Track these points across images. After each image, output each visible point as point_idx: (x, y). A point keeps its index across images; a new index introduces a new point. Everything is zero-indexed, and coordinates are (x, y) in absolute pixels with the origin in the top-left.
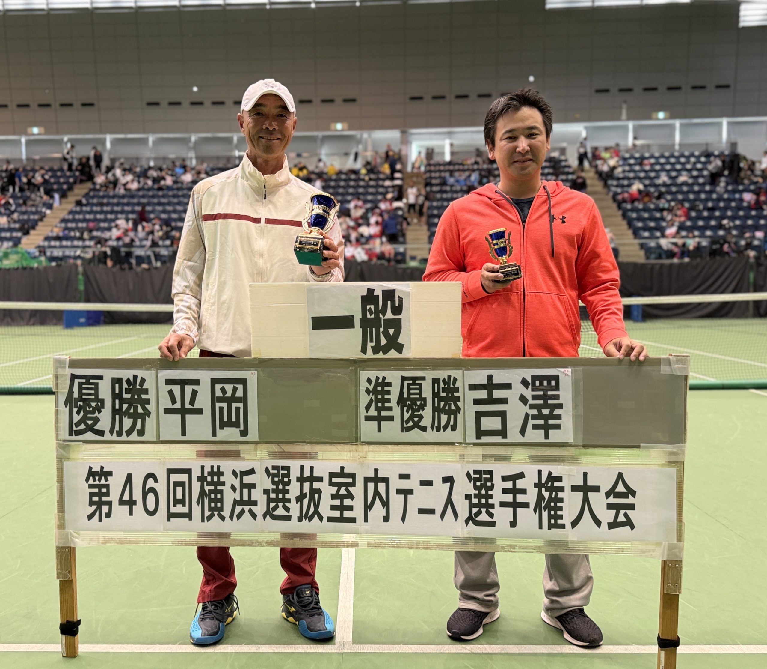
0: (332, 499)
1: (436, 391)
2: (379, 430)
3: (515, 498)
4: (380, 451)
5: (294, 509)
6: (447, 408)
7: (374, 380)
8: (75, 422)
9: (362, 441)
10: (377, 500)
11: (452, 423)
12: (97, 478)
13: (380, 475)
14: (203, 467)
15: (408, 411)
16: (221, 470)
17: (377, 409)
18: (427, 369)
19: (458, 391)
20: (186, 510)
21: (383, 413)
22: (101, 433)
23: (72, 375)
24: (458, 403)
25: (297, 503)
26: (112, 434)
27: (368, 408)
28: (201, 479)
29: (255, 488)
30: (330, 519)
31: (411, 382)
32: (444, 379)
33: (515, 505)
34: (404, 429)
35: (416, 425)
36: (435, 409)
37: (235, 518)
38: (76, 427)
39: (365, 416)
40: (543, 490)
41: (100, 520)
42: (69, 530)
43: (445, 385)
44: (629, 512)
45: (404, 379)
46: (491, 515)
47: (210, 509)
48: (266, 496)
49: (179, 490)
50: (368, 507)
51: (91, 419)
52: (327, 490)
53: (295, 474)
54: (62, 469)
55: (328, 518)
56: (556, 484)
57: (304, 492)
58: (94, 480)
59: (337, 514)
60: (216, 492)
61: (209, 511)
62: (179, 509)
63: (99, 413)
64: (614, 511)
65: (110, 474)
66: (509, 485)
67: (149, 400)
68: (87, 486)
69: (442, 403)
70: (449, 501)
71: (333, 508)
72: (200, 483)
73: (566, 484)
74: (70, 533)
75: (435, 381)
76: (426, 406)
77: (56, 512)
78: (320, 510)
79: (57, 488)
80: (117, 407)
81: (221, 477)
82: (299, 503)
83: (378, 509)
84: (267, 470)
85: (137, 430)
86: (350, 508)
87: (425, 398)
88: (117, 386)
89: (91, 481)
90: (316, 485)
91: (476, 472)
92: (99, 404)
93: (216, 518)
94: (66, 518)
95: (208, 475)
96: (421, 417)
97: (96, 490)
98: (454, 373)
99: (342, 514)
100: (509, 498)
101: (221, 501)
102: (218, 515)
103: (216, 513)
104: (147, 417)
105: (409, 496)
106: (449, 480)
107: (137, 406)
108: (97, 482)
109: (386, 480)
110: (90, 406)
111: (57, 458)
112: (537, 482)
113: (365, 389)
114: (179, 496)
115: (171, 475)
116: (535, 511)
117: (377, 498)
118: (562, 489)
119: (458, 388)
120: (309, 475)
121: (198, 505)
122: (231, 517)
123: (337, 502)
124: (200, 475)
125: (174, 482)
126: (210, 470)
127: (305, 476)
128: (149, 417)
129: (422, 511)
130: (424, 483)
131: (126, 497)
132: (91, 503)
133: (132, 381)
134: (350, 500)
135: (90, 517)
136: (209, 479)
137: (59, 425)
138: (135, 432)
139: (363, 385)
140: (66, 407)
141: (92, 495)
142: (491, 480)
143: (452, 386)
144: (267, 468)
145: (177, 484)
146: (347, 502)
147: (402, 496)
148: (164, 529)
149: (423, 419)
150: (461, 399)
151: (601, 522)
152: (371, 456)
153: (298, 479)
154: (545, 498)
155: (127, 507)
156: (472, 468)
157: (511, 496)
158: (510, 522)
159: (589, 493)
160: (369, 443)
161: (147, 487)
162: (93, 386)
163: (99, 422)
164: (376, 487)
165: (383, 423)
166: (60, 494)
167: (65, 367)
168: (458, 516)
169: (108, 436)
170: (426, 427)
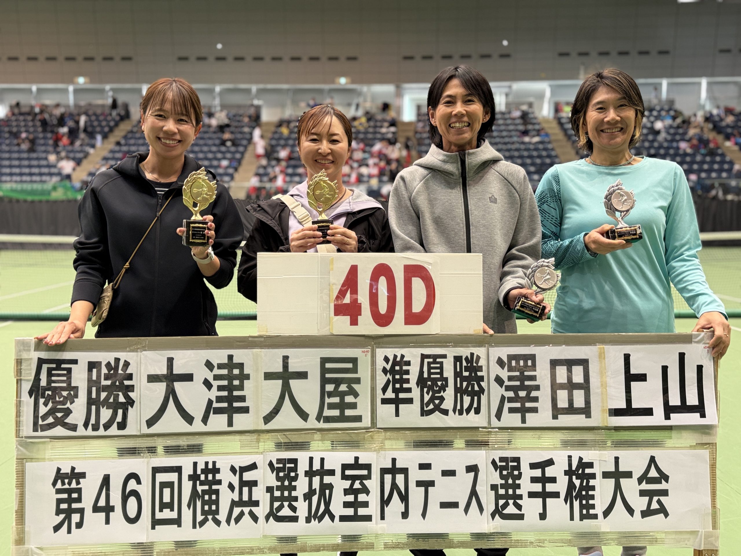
0: (345, 496)
1: (458, 370)
2: (397, 414)
3: (544, 488)
4: (398, 439)
5: (302, 507)
6: (470, 389)
7: (391, 358)
8: (41, 414)
9: (377, 427)
10: (395, 494)
11: (475, 405)
12: (66, 481)
13: (398, 466)
14: (195, 464)
15: (428, 393)
16: (217, 467)
17: (395, 390)
18: (448, 346)
19: (482, 371)
20: (174, 515)
21: (402, 395)
22: (74, 428)
23: (39, 359)
24: (482, 383)
25: (305, 501)
26: (86, 428)
27: (384, 390)
28: (194, 477)
29: (256, 486)
30: (343, 519)
31: (431, 360)
32: (467, 357)
33: (544, 495)
34: (424, 413)
35: (437, 408)
36: (457, 390)
37: (233, 521)
38: (43, 421)
39: (382, 399)
40: (574, 477)
41: (69, 531)
42: (31, 545)
43: (467, 364)
44: (663, 499)
45: (424, 357)
46: (519, 507)
47: (203, 512)
48: (269, 494)
49: (167, 492)
50: (385, 502)
51: (60, 410)
52: (339, 485)
53: (303, 467)
54: (23, 471)
56: (587, 471)
57: (313, 488)
58: (63, 484)
59: (350, 512)
60: (210, 492)
61: (202, 515)
62: (167, 514)
63: (71, 404)
64: (647, 498)
65: (83, 475)
66: (538, 473)
67: (133, 386)
68: (54, 490)
69: (465, 384)
70: (474, 493)
71: (347, 505)
72: (191, 482)
73: (597, 470)
74: (31, 548)
75: (458, 359)
76: (447, 387)
77: (14, 524)
78: (331, 508)
79: (16, 495)
80: (94, 396)
81: (217, 475)
82: (307, 501)
83: (396, 505)
84: (271, 464)
85: (118, 423)
86: (365, 504)
87: (447, 378)
88: (94, 371)
89: (59, 485)
90: (327, 479)
91: (502, 459)
92: (72, 393)
93: (210, 523)
94: (27, 531)
96: (442, 399)
97: (65, 496)
98: (477, 351)
99: (356, 512)
100: (537, 487)
101: (217, 502)
102: (212, 519)
103: (210, 517)
104: (129, 407)
105: (430, 488)
106: (473, 469)
107: (119, 395)
108: (67, 486)
109: (405, 471)
110: (61, 396)
111: (17, 459)
112: (567, 469)
113: (382, 368)
114: (167, 499)
115: (157, 475)
116: (566, 501)
117: (395, 492)
118: (593, 476)
119: (482, 366)
120: (319, 468)
122: (228, 521)
123: (351, 498)
124: (192, 473)
125: (161, 483)
126: (203, 467)
127: (314, 469)
128: (132, 407)
129: (444, 505)
130: (446, 473)
131: (102, 503)
132: (59, 512)
133: (113, 365)
134: (365, 495)
135: (57, 528)
136: (203, 477)
137: (21, 419)
138: (115, 425)
139: (380, 363)
140: (31, 397)
141: (59, 501)
142: (518, 468)
143: (475, 364)
144: (271, 462)
145: (164, 485)
146: (362, 497)
147: (423, 489)
148: (147, 538)
149: (444, 401)
150: (486, 379)
151: (634, 511)
152: (388, 444)
153: (307, 473)
154: (576, 487)
155: (103, 515)
156: (497, 455)
157: (540, 485)
158: (540, 514)
159: (621, 479)
160: (386, 429)
161: (128, 490)
162: (65, 372)
163: (71, 415)
164: (394, 479)
165: (401, 406)
166: (19, 502)
167: (29, 350)
168: (483, 510)
169: (81, 431)
170: (448, 410)
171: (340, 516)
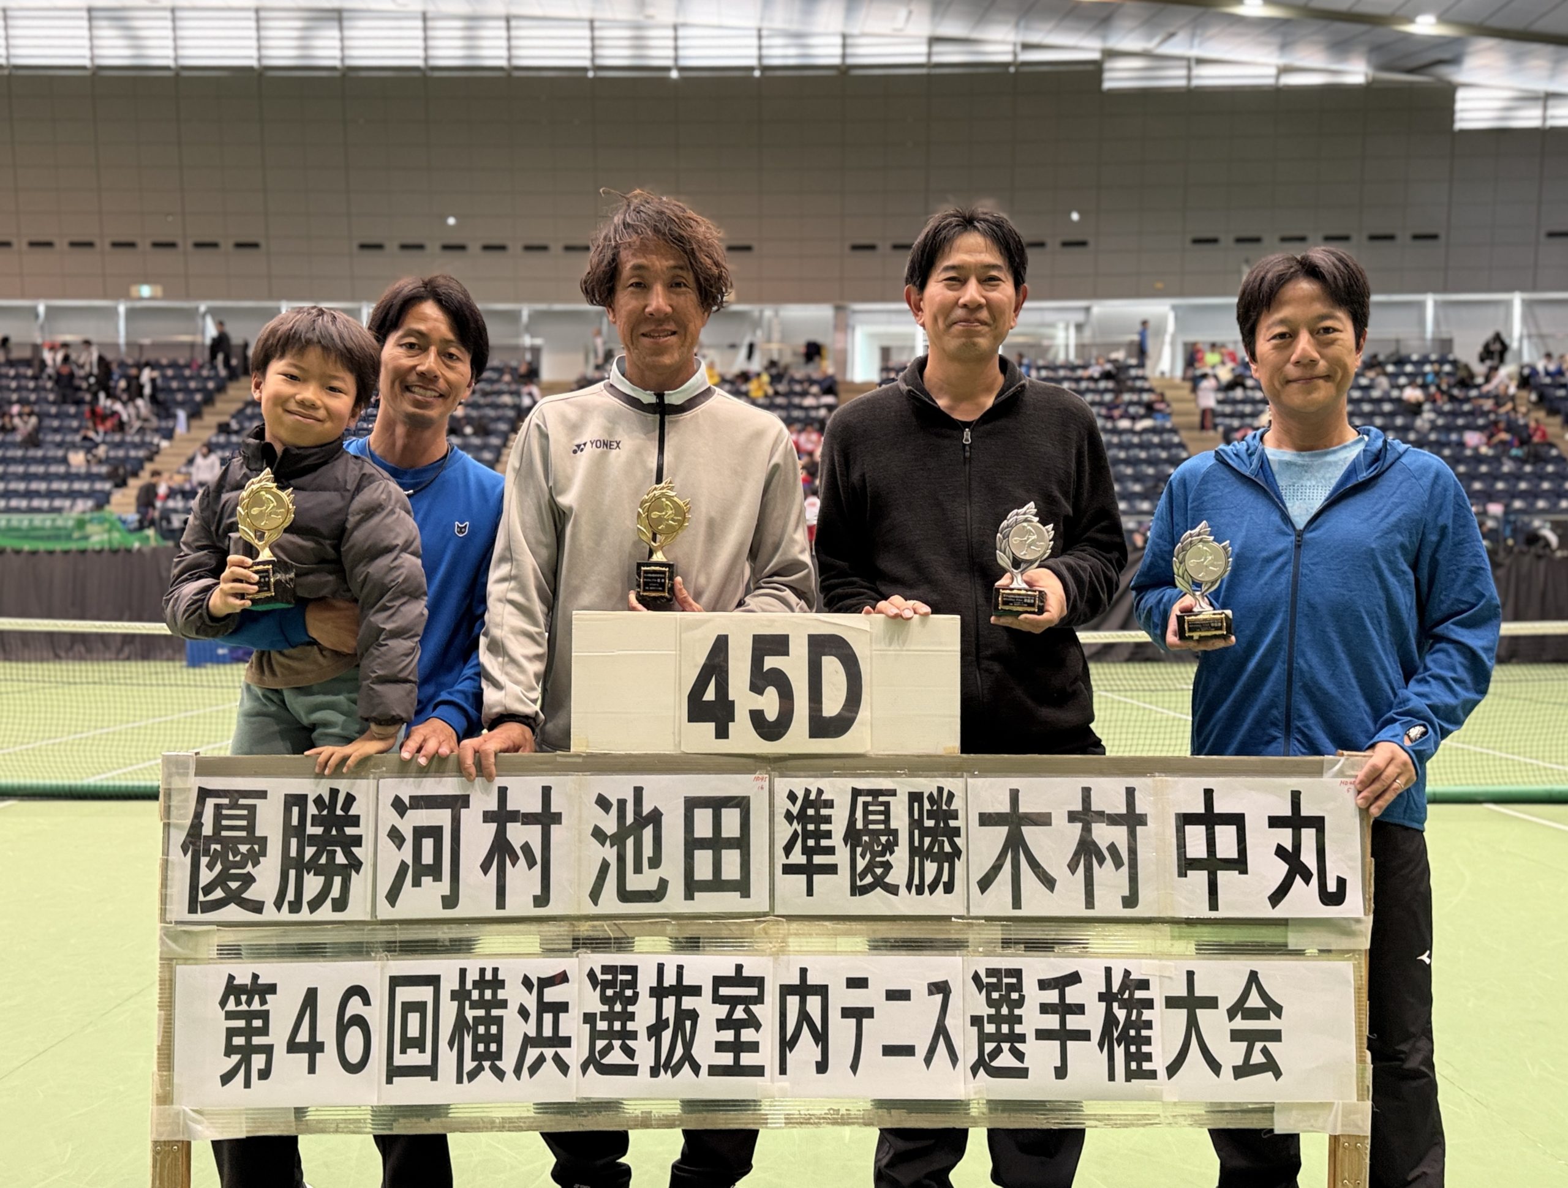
0: (718, 1030)
1: (916, 817)
2: (810, 892)
3: (1063, 1022)
4: (810, 935)
5: (644, 1049)
6: (936, 850)
7: (800, 795)
8: (202, 884)
9: (777, 913)
10: (805, 1030)
11: (945, 878)
12: (244, 998)
13: (811, 980)
14: (463, 972)
15: (863, 856)
16: (500, 977)
17: (807, 851)
18: (898, 776)
19: (956, 818)
20: (425, 1059)
21: (818, 859)
22: (257, 907)
23: (201, 789)
24: (956, 840)
25: (649, 1039)
26: (279, 908)
27: (788, 849)
28: (460, 995)
29: (567, 1011)
30: (714, 1071)
32: (931, 796)
33: (1064, 1036)
34: (857, 890)
35: (879, 883)
36: (914, 851)
37: (525, 1072)
38: (205, 895)
39: (784, 865)
40: (1115, 1005)
41: (247, 1084)
42: (184, 1105)
43: (932, 806)
44: (1271, 1046)
45: (856, 793)
46: (1020, 1056)
47: (476, 1056)
48: (588, 1026)
49: (414, 1018)
50: (787, 1044)
51: (236, 877)
52: (709, 1012)
53: (646, 980)
54: (171, 980)
55: (710, 1067)
56: (1139, 994)
57: (664, 1017)
58: (238, 1003)
59: (727, 1059)
60: (488, 1021)
61: (473, 1060)
62: (414, 1058)
63: (254, 866)
64: (1244, 1045)
65: (272, 989)
66: (1052, 996)
67: (360, 837)
68: (223, 1014)
69: (927, 841)
70: (941, 1031)
71: (720, 1047)
72: (456, 1003)
73: (1156, 993)
74: (184, 1111)
75: (915, 797)
76: (897, 845)
77: (155, 1068)
78: (695, 1052)
79: (159, 1020)
80: (293, 853)
81: (500, 991)
82: (653, 1039)
83: (806, 1049)
84: (592, 975)
85: (333, 899)
86: (754, 1047)
87: (896, 831)
88: (295, 810)
89: (231, 1005)
90: (688, 1003)
91: (991, 972)
92: (256, 847)
93: (487, 1075)
94: (176, 1080)
95: (474, 987)
96: (888, 866)
97: (241, 1023)
98: (949, 784)
99: (737, 1059)
100: (1052, 1022)
101: (498, 1039)
102: (490, 1068)
103: (487, 1064)
104: (353, 873)
105: (865, 1021)
106: (941, 988)
107: (335, 851)
108: (244, 1007)
109: (822, 991)
110: (236, 852)
111: (161, 959)
112: (1103, 990)
113: (784, 811)
115: (398, 989)
116: (1101, 1046)
117: (805, 1026)
118: (1149, 1004)
119: (957, 811)
120: (674, 983)
121: (451, 1048)
122: (518, 1071)
123: (728, 1036)
124: (456, 987)
125: (403, 1003)
126: (477, 978)
127: (666, 984)
128: (358, 872)
129: (890, 1051)
130: (893, 995)
131: (303, 1036)
132: (230, 1050)
133: (327, 800)
134: (752, 1030)
135: (226, 1079)
136: (475, 995)
137: (169, 891)
138: (329, 902)
139: (783, 805)
140: (185, 854)
141: (231, 1033)
142: (1018, 987)
143: (944, 807)
144: (592, 970)
145: (408, 1007)
146: (747, 1035)
147: (853, 1021)
148: (379, 1099)
149: (892, 871)
150: (963, 832)
151: (1220, 1066)
152: (793, 943)
153: (653, 991)
154: (1119, 1022)
155: (305, 1057)
156: (982, 964)
157: (1057, 1017)
158: (1056, 1068)
159: (1198, 1011)
160: (790, 918)
161: (348, 1014)
162: (245, 812)
163: (254, 885)
164: (803, 1003)
165: (817, 878)
166: (165, 1032)
167: (186, 774)
168: (957, 1059)
169: (270, 913)
170: (897, 887)
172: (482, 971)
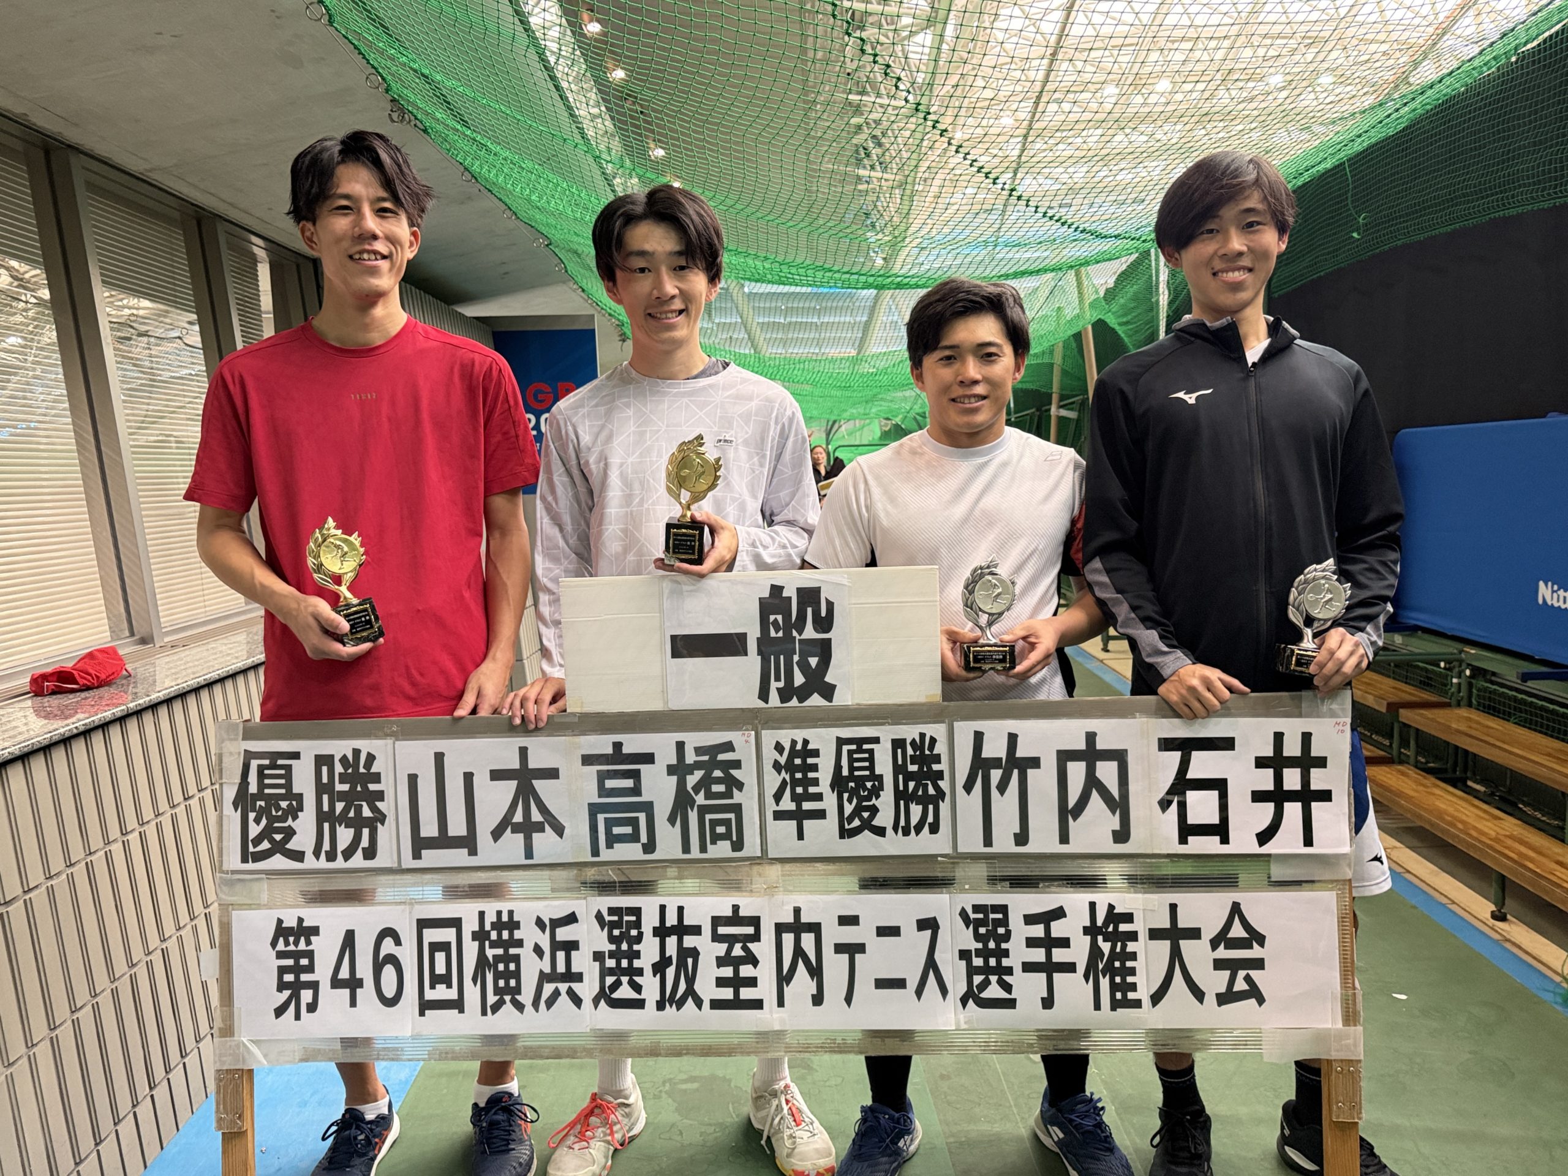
0: (718, 968)
1: (900, 762)
2: (801, 836)
3: (1049, 956)
4: (803, 876)
5: (650, 985)
6: (920, 793)
7: (787, 746)
8: (251, 837)
9: (771, 857)
10: (801, 965)
11: (930, 819)
12: (291, 939)
13: (804, 919)
14: (482, 914)
15: (850, 801)
16: (516, 919)
17: (795, 797)
18: (881, 724)
19: (939, 762)
20: (452, 994)
21: (807, 806)
22: (299, 856)
23: (246, 752)
24: (940, 783)
25: (654, 977)
26: (317, 858)
27: (778, 797)
28: (480, 936)
29: (577, 949)
30: (716, 1004)
31: (854, 747)
32: (913, 742)
33: (1050, 968)
34: (845, 833)
35: (867, 825)
36: (900, 795)
37: (542, 1005)
38: (255, 847)
39: (775, 812)
40: (1100, 938)
41: (298, 1017)
42: (243, 1036)
43: (915, 751)
44: (1255, 974)
45: (841, 742)
46: (1008, 988)
47: (497, 991)
48: (597, 964)
49: (440, 957)
50: (784, 979)
51: (279, 831)
52: (709, 950)
53: (650, 921)
54: (228, 923)
56: (1123, 927)
57: (667, 955)
58: (287, 944)
59: (727, 993)
60: (507, 958)
62: (441, 993)
63: (294, 821)
64: (1227, 973)
65: (315, 931)
66: (1038, 931)
67: (382, 792)
68: (274, 953)
69: (912, 785)
70: (931, 964)
71: (721, 982)
72: (477, 943)
73: (1139, 926)
74: (243, 1043)
75: (898, 744)
76: (883, 790)
78: (697, 987)
80: (326, 808)
81: (516, 932)
82: (658, 976)
83: (802, 980)
84: (599, 917)
85: (363, 849)
86: (752, 982)
87: (881, 776)
88: (325, 769)
89: (281, 946)
90: (689, 941)
91: (977, 908)
92: (294, 803)
93: (508, 1007)
94: (235, 1015)
95: (492, 929)
96: (874, 810)
97: (290, 962)
98: (931, 730)
99: (737, 993)
100: (1038, 955)
101: (517, 975)
102: (511, 1001)
103: (507, 998)
104: (379, 825)
105: (857, 956)
106: (929, 924)
107: (361, 806)
108: (292, 948)
109: (815, 928)
110: (278, 808)
111: (220, 905)
112: (1088, 924)
113: (772, 762)
115: (425, 931)
116: (1086, 978)
117: (800, 962)
118: (1133, 936)
119: (939, 755)
120: (675, 923)
122: (536, 1004)
123: (728, 972)
124: (477, 929)
125: (430, 944)
126: (495, 920)
127: (668, 924)
128: (383, 824)
129: (881, 984)
130: (883, 931)
131: (344, 974)
132: (281, 986)
133: (351, 760)
134: (750, 966)
135: (280, 1011)
136: (494, 935)
137: (224, 844)
138: (359, 852)
139: (770, 755)
140: (236, 810)
141: (282, 970)
142: (1004, 922)
143: (927, 752)
144: (599, 912)
145: (435, 947)
146: (746, 971)
147: (846, 957)
148: (414, 1030)
149: (879, 814)
150: (946, 775)
151: (1204, 994)
152: (787, 883)
153: (656, 932)
154: (1103, 955)
155: (346, 992)
156: (969, 900)
157: (1042, 951)
158: (1042, 999)
159: (1181, 942)
160: (783, 861)
161: (382, 955)
162: (283, 772)
163: (295, 837)
164: (797, 941)
165: (806, 823)
166: (225, 970)
167: (234, 739)
168: (947, 991)
169: (310, 862)
170: (885, 829)
171: (712, 1001)
172: (499, 913)
